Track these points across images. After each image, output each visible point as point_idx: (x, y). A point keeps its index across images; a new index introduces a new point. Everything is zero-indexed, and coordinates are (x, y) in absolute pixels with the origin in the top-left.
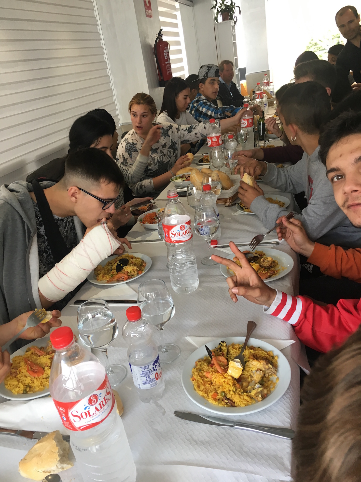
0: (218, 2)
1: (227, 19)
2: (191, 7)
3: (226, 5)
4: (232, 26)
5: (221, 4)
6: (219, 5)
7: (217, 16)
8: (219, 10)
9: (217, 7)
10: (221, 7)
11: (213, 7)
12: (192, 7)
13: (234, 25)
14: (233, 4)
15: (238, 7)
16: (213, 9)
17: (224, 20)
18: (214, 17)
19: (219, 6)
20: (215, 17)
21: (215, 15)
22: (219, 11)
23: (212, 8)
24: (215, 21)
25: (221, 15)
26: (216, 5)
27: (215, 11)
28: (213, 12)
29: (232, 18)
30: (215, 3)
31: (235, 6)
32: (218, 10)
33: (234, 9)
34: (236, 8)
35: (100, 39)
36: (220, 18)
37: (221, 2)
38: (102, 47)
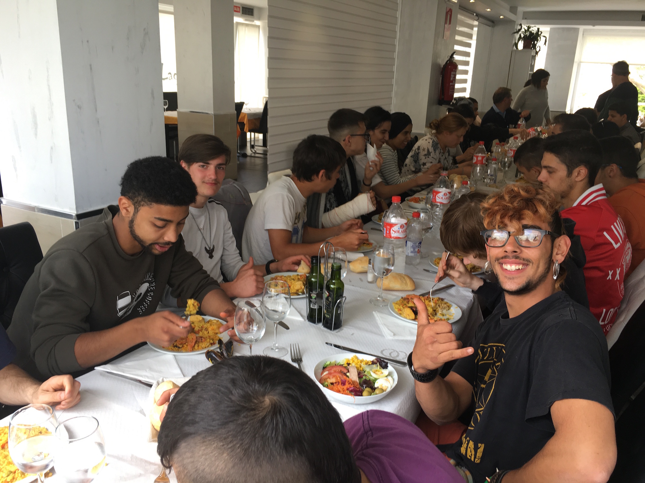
0: (523, 28)
1: (529, 48)
2: (491, 28)
3: (531, 32)
4: (532, 56)
5: (525, 30)
6: (523, 30)
7: (518, 42)
8: (522, 36)
9: (520, 33)
10: (525, 33)
11: (515, 31)
13: (535, 56)
14: (540, 33)
15: (544, 36)
16: (516, 34)
17: (525, 47)
18: (514, 42)
19: (523, 32)
20: (516, 43)
21: (515, 40)
22: (522, 37)
24: (515, 47)
25: (523, 42)
26: (520, 30)
27: (517, 36)
28: (513, 37)
29: (534, 46)
30: (519, 27)
31: (542, 35)
32: (520, 35)
33: (539, 38)
34: (542, 37)
35: (394, 51)
36: (521, 45)
37: (526, 28)
38: (394, 59)
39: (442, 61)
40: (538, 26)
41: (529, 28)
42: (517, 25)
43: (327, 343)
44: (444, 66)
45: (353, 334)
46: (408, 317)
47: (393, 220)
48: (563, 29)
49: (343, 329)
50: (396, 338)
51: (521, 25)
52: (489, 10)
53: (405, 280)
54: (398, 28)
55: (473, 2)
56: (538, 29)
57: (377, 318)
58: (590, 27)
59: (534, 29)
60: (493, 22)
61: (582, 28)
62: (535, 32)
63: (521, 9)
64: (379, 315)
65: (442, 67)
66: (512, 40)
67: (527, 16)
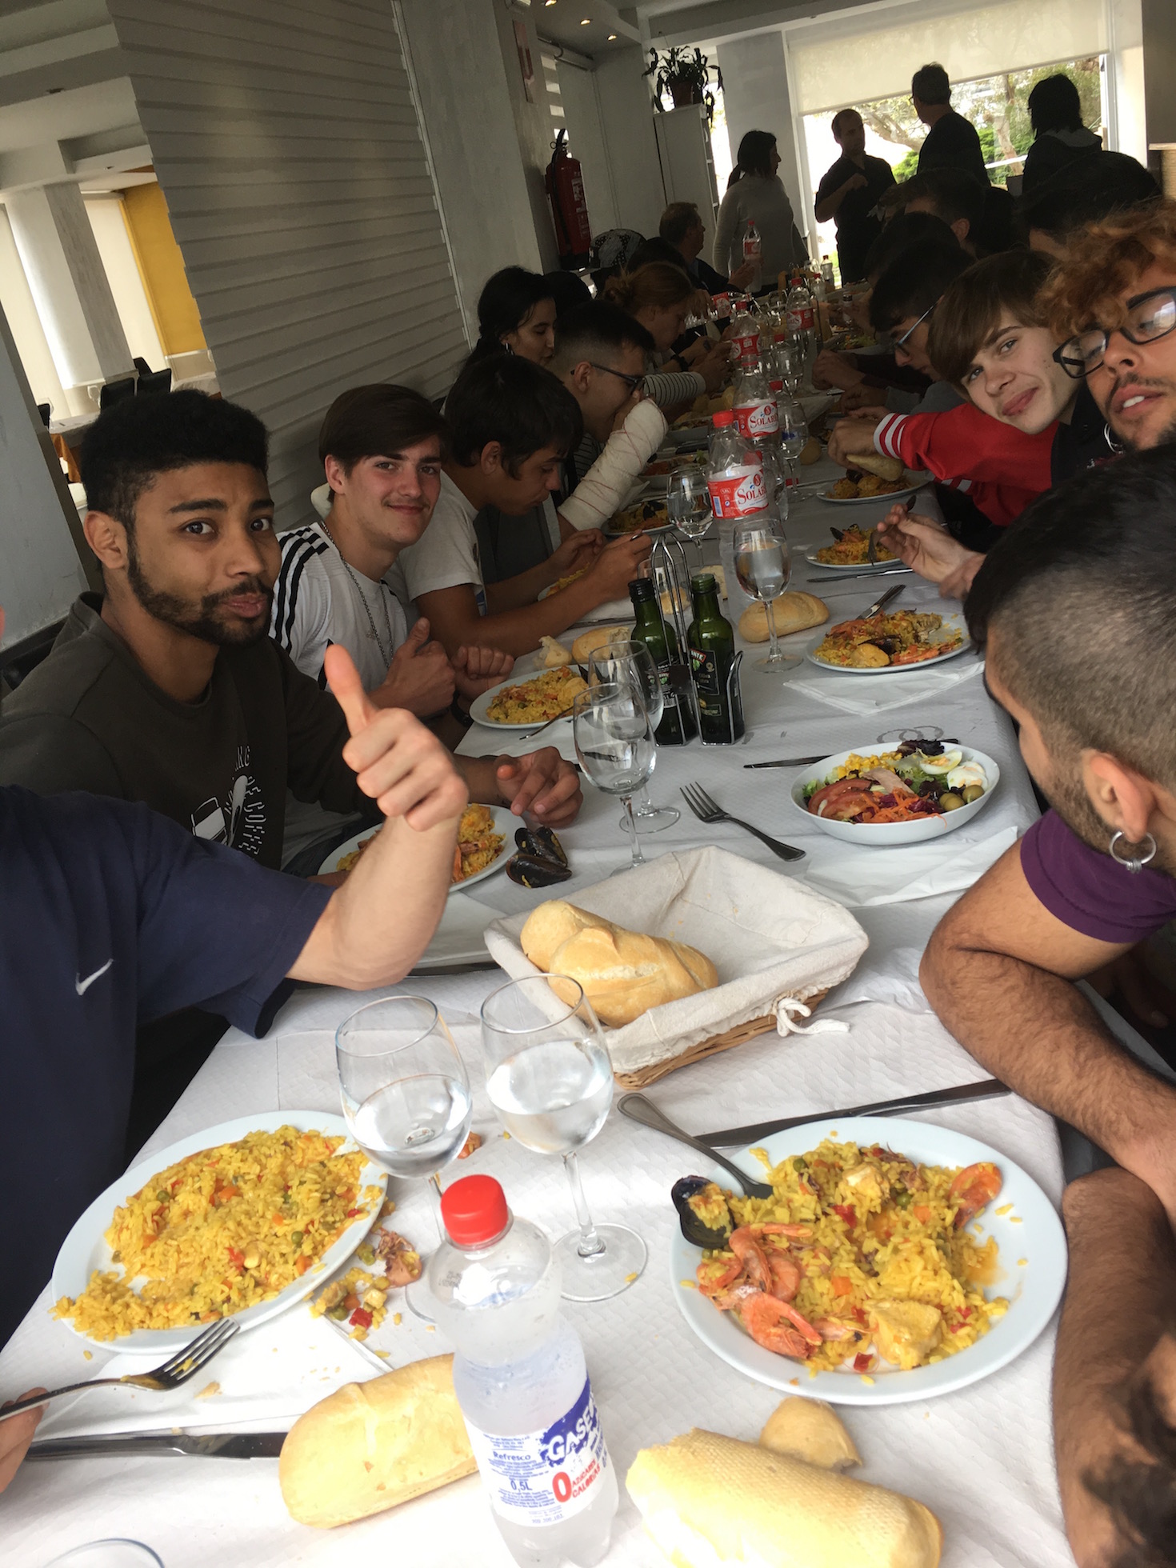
0: (660, 58)
1: (688, 103)
2: (589, 73)
3: (682, 64)
4: (701, 119)
5: (668, 62)
6: (662, 63)
7: (659, 95)
8: (664, 76)
9: (657, 71)
10: (670, 68)
11: (647, 69)
12: (592, 71)
13: (707, 118)
14: (703, 61)
15: (713, 67)
16: (650, 77)
17: (677, 103)
18: (651, 96)
19: (664, 67)
20: (655, 96)
21: (653, 91)
22: (665, 79)
23: (647, 73)
24: (656, 109)
25: (670, 91)
26: (655, 64)
27: (653, 81)
28: (647, 85)
29: (699, 99)
30: (651, 58)
31: (707, 65)
32: (659, 76)
33: (703, 74)
34: (709, 70)
35: (425, 159)
36: (668, 102)
37: (668, 56)
38: (429, 177)
39: (544, 158)
40: (694, 46)
41: (674, 53)
42: (647, 53)
43: (746, 767)
44: (549, 168)
45: (783, 734)
46: (874, 663)
47: (731, 473)
48: (747, 40)
49: (752, 734)
50: (884, 708)
51: (653, 51)
52: (585, 22)
53: (804, 602)
54: (414, 97)
55: (552, 5)
56: (697, 51)
57: (805, 691)
58: (806, 22)
59: (688, 55)
60: (589, 57)
61: (785, 27)
62: (689, 60)
63: (644, 12)
64: (802, 684)
65: (545, 173)
66: (648, 94)
67: (665, 25)
